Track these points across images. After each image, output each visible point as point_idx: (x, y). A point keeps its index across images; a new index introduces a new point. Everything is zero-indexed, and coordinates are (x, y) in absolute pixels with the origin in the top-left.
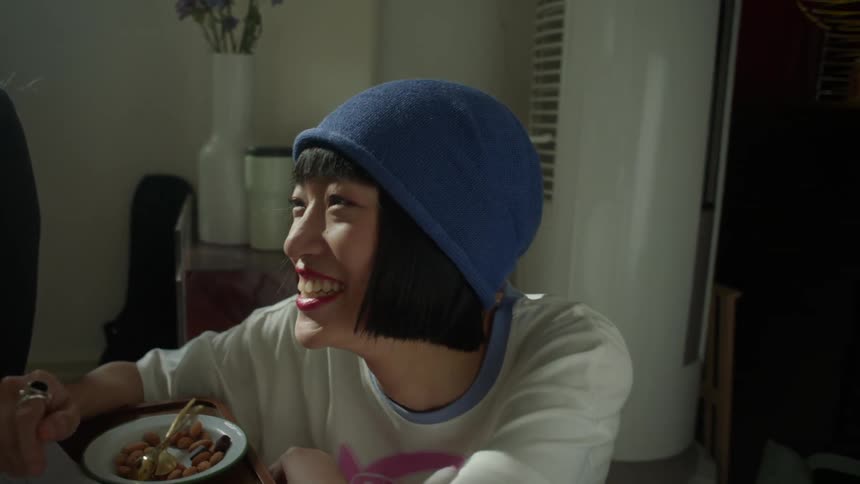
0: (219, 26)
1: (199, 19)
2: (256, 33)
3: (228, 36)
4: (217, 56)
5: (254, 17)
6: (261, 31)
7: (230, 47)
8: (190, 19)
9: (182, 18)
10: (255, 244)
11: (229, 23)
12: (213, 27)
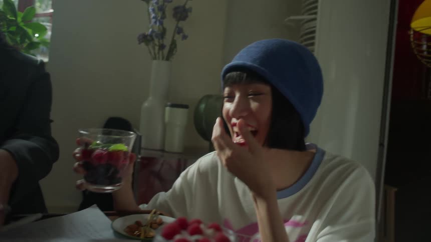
0: (157, 48)
1: (147, 45)
2: (174, 52)
3: (161, 52)
4: (155, 62)
5: (174, 44)
6: (176, 51)
7: (161, 57)
8: (143, 44)
9: (140, 43)
10: (167, 149)
11: (162, 47)
12: (154, 49)
